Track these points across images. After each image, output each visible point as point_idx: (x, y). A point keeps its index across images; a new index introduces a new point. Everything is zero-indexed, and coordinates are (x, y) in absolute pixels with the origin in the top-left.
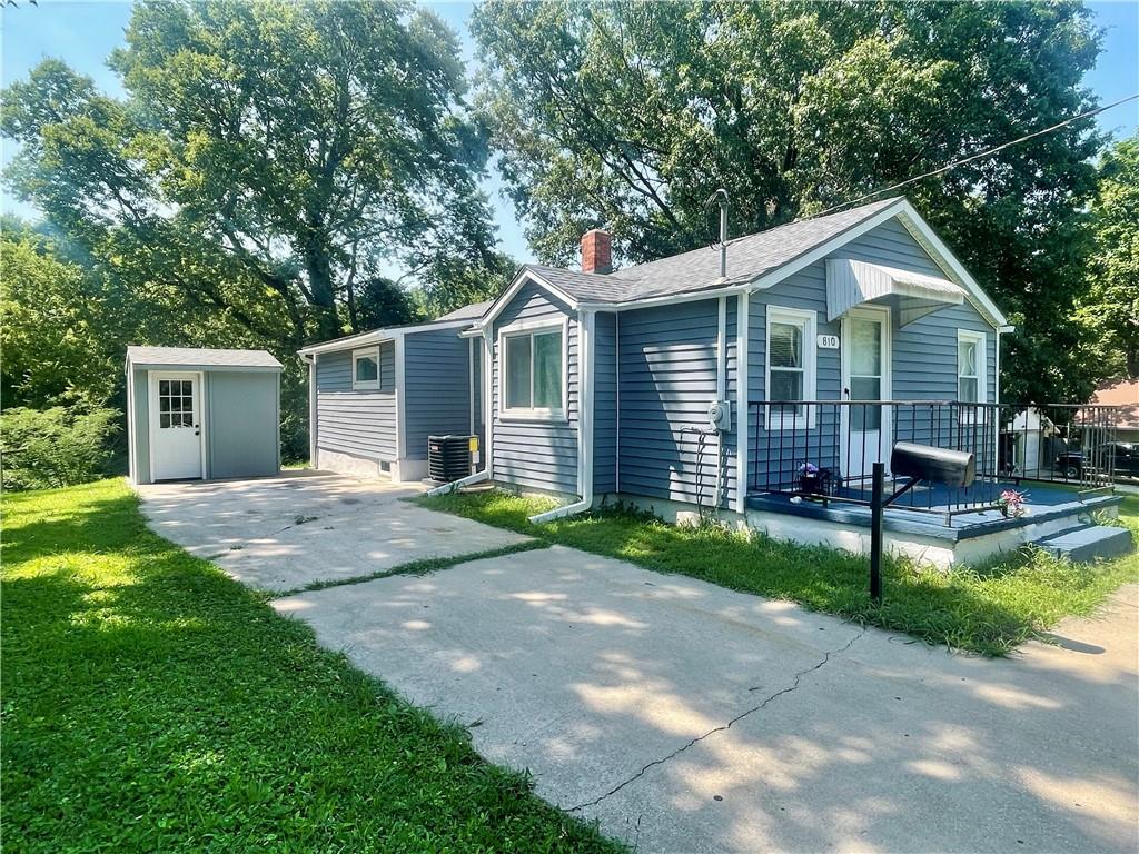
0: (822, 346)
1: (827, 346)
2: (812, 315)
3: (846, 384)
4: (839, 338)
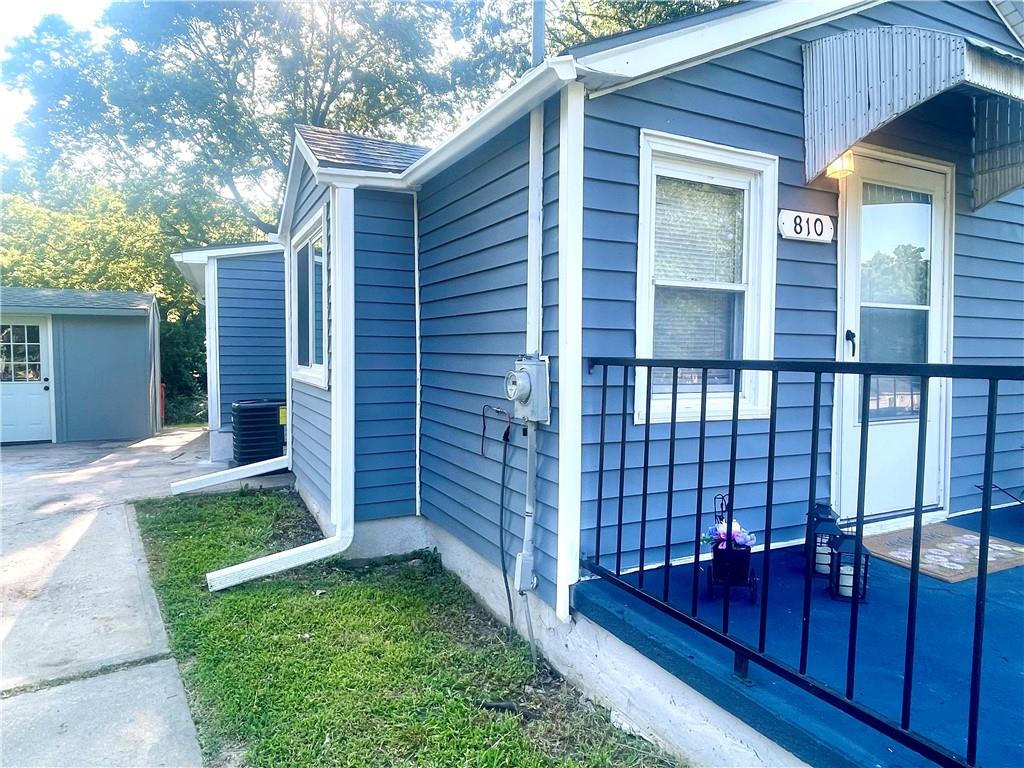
0: (789, 232)
1: (803, 236)
2: (769, 166)
3: (849, 319)
4: (835, 219)
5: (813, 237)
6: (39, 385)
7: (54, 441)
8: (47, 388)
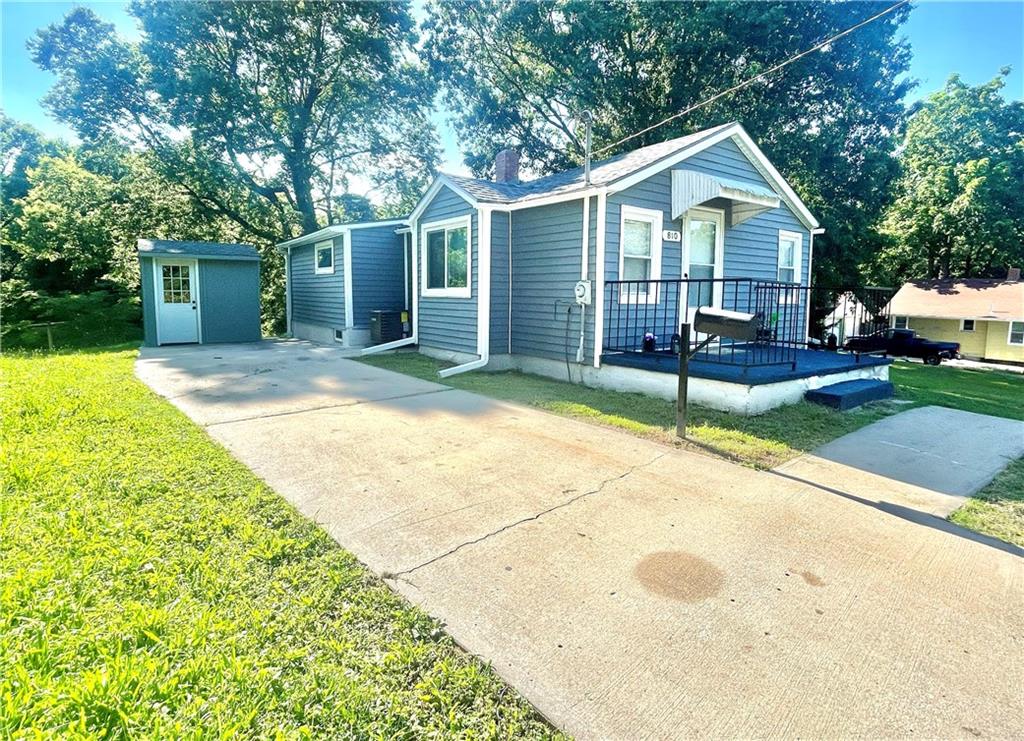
0: (666, 239)
1: (671, 239)
2: (659, 214)
3: (686, 268)
4: (681, 233)
5: (674, 240)
6: (189, 306)
7: (201, 342)
8: (194, 308)
